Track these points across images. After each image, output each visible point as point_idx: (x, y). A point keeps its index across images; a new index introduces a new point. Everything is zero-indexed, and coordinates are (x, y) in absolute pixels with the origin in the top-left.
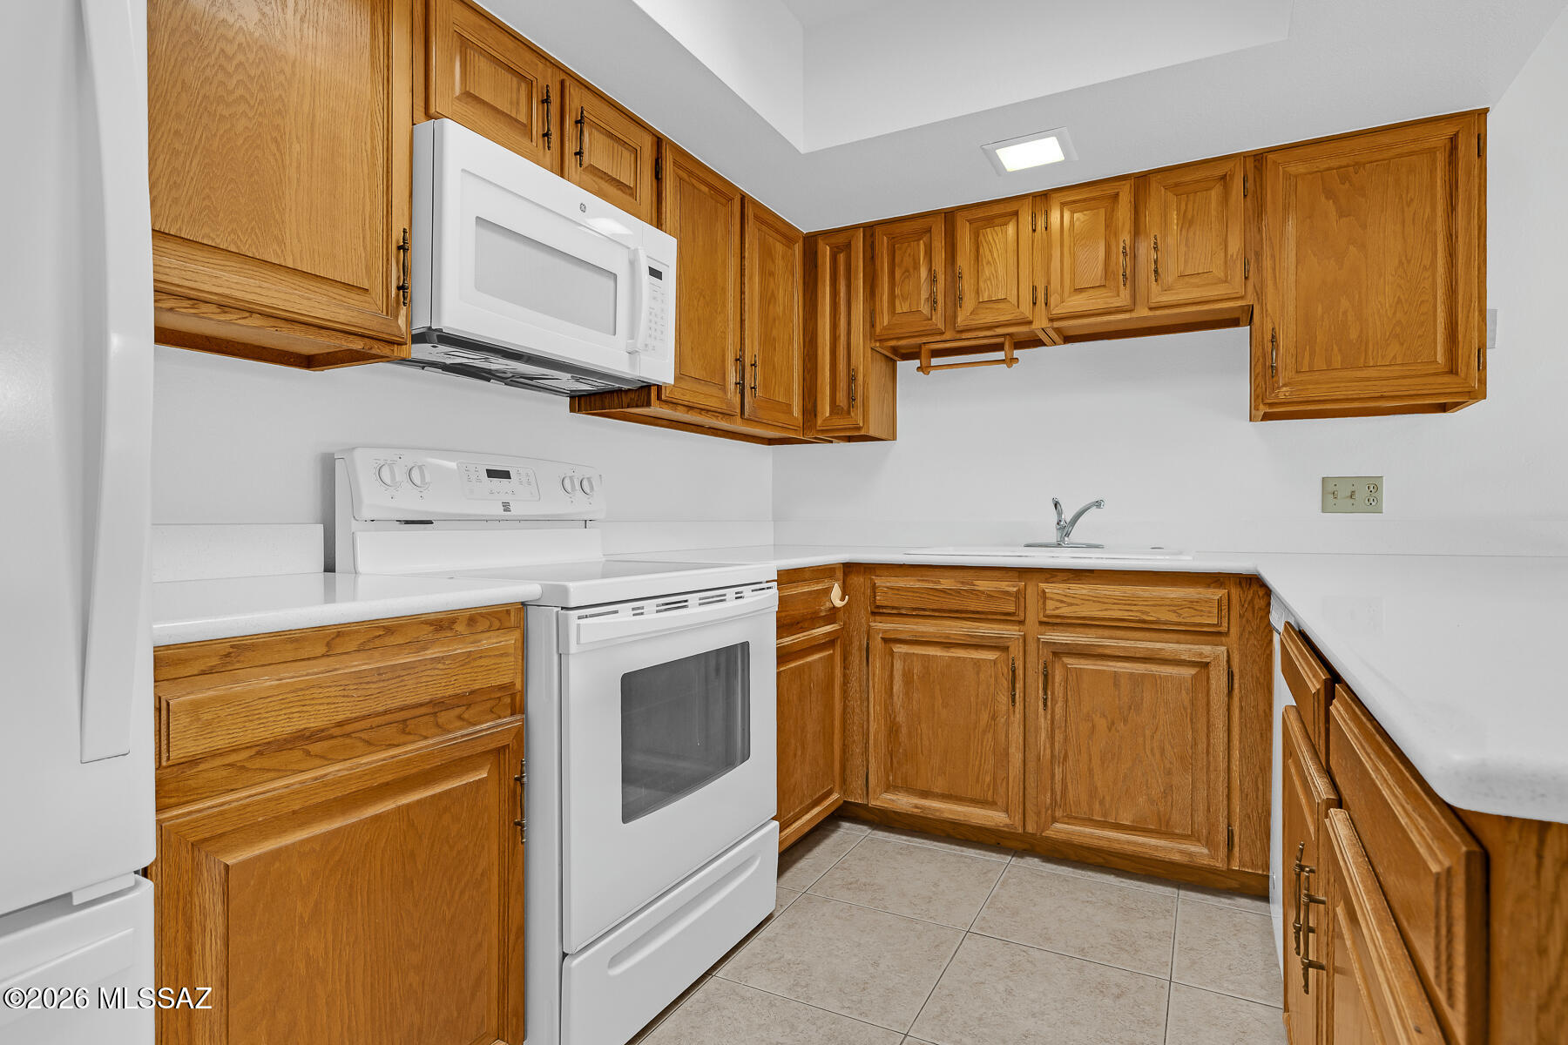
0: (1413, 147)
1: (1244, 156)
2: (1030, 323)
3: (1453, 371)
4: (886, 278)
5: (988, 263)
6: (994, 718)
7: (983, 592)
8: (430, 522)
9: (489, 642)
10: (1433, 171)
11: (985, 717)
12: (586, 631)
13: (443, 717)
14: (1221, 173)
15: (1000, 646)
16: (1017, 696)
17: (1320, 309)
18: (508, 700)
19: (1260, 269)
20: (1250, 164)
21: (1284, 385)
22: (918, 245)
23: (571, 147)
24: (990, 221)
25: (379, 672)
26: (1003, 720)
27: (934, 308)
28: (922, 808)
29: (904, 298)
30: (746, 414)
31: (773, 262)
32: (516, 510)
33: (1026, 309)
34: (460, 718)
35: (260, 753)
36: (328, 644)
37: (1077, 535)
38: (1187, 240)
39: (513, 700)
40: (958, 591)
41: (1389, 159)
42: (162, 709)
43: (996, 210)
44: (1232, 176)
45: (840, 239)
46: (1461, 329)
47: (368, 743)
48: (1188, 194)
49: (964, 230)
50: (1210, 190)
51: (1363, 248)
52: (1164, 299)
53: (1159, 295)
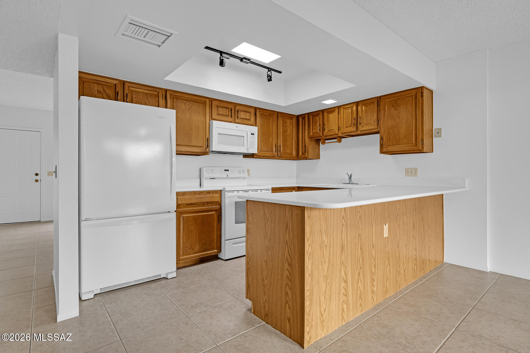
0: (409, 95)
1: (377, 97)
3: (416, 145)
4: (311, 125)
5: (330, 121)
8: (215, 178)
9: (215, 195)
10: (412, 100)
12: (228, 194)
13: (209, 204)
17: (391, 131)
18: (218, 204)
20: (379, 99)
21: (385, 148)
22: (317, 118)
23: (236, 116)
24: (330, 113)
25: (200, 197)
27: (320, 131)
29: (315, 129)
30: (279, 156)
31: (286, 124)
32: (229, 176)
33: (337, 132)
34: (211, 205)
35: (186, 205)
36: (194, 194)
38: (366, 116)
39: (219, 204)
41: (404, 98)
42: (177, 199)
43: (331, 110)
44: (374, 102)
45: (303, 116)
46: (417, 136)
47: (199, 206)
48: (367, 106)
49: (326, 114)
50: (371, 105)
51: (399, 118)
52: (362, 129)
53: (361, 128)
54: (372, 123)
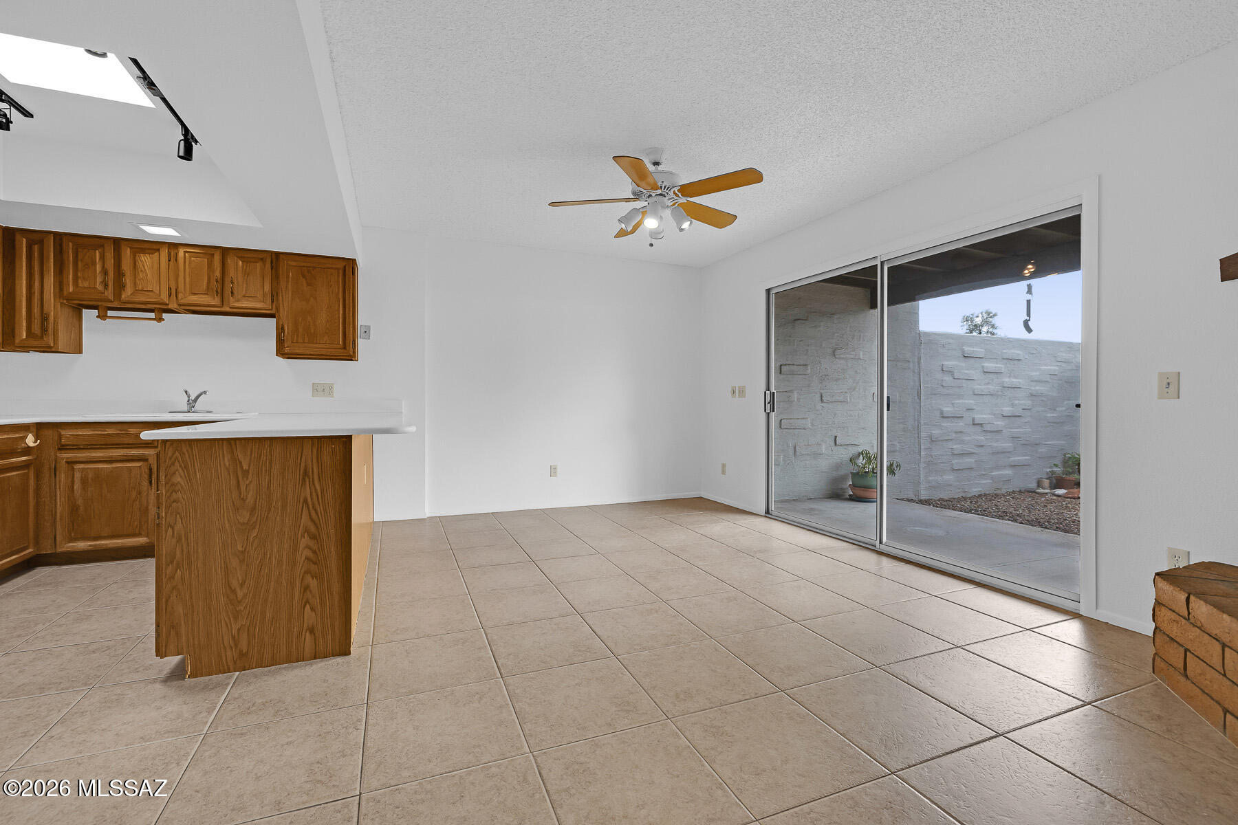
0: (333, 266)
1: (272, 253)
2: (168, 305)
3: (345, 348)
4: (71, 266)
5: (142, 271)
6: (140, 493)
7: (133, 434)
10: (338, 276)
11: (134, 494)
14: (261, 257)
15: (143, 459)
16: (153, 481)
17: (300, 319)
19: (278, 300)
20: (274, 256)
21: (288, 347)
22: (95, 253)
24: (143, 251)
26: (145, 494)
27: (106, 286)
28: (95, 545)
33: (165, 299)
37: (198, 406)
38: (246, 281)
40: (117, 435)
41: (324, 269)
43: (146, 246)
44: (266, 260)
46: (347, 333)
48: (247, 262)
49: (127, 253)
50: (256, 262)
51: (315, 299)
52: (236, 305)
53: (234, 302)
54: (259, 295)
